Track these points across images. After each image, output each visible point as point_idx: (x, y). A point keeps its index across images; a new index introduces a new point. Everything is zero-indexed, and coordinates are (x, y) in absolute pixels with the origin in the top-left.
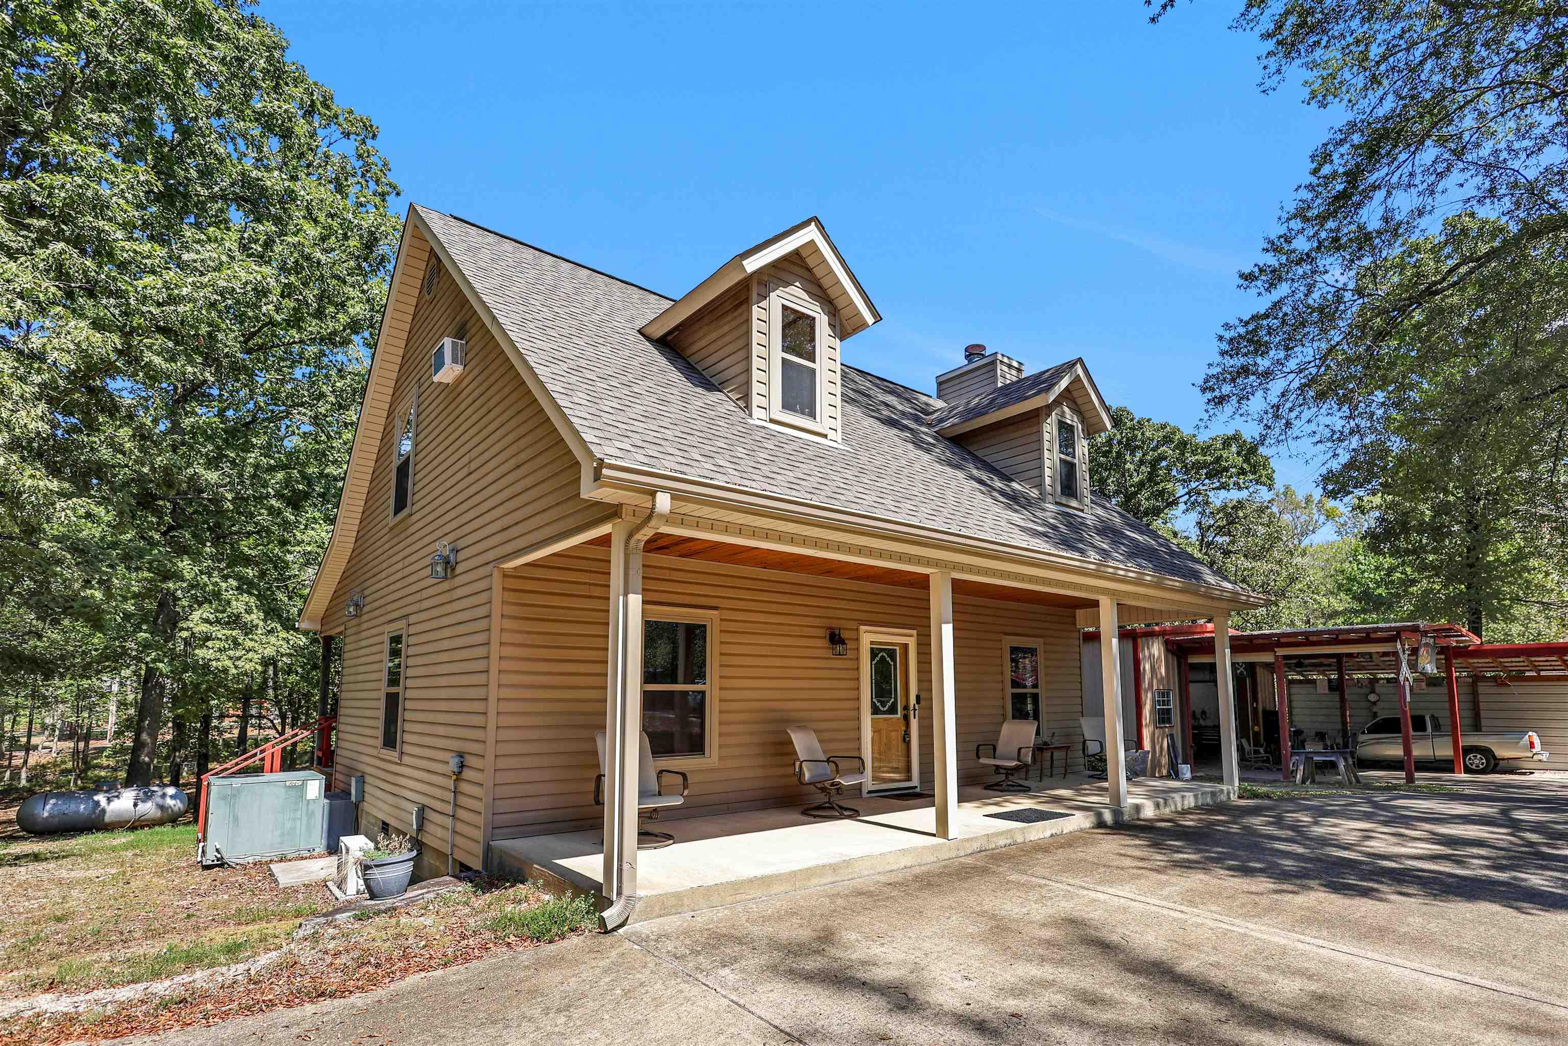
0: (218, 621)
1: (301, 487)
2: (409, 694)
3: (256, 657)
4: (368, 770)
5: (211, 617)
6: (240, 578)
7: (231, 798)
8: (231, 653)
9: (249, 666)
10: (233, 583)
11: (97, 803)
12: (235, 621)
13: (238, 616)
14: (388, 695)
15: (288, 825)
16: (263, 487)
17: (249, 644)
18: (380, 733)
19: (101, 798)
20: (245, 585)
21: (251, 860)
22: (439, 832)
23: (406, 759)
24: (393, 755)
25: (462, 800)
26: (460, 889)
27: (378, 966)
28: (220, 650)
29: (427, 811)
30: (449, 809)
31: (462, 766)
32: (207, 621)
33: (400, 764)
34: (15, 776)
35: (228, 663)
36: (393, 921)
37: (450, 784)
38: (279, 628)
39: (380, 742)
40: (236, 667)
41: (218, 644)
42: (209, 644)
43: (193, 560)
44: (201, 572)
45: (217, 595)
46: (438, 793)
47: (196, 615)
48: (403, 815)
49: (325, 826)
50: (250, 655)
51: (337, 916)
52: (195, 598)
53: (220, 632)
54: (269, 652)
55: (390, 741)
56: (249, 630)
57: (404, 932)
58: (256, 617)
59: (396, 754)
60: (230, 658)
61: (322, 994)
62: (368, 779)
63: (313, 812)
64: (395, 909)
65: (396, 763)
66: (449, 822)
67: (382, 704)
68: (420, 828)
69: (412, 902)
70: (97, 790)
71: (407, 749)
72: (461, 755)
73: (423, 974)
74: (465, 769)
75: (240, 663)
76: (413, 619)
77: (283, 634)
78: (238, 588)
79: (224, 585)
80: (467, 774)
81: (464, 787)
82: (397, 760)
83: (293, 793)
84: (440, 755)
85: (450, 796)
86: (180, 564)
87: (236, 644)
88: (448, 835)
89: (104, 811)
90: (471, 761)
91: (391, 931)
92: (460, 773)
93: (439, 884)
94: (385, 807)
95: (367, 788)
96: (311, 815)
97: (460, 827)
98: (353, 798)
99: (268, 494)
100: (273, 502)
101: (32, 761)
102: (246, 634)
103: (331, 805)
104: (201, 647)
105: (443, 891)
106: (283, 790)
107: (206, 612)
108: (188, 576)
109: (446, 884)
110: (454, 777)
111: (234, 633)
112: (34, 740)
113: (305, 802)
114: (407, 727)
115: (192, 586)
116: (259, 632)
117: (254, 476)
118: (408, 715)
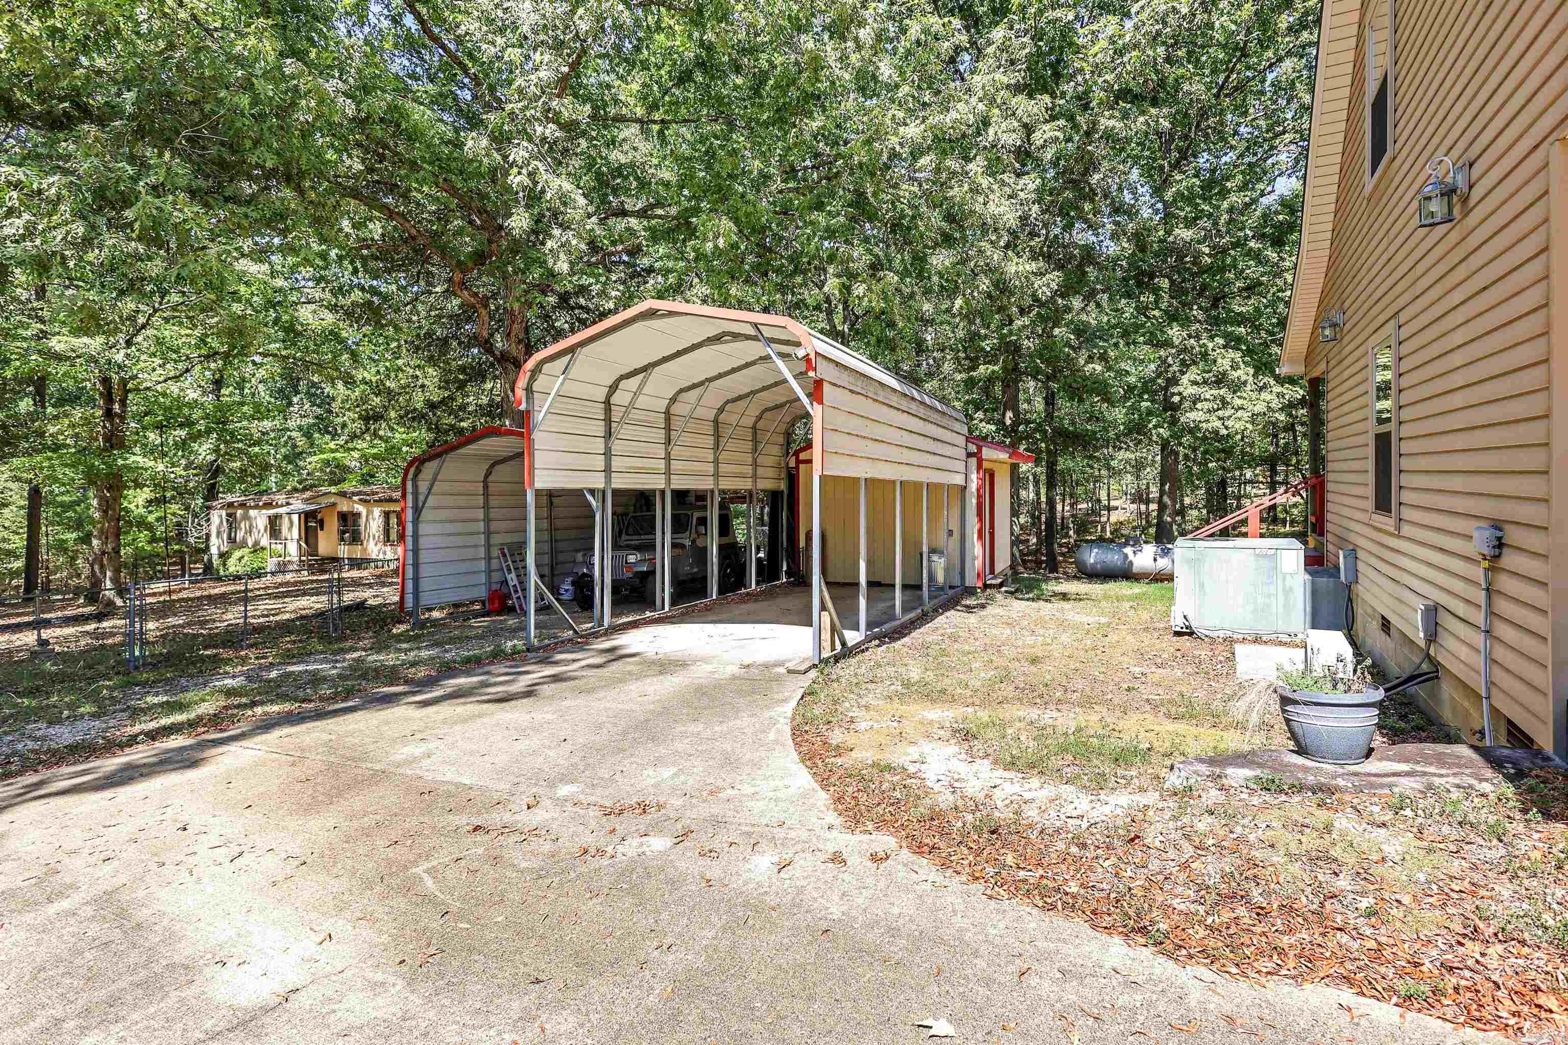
0: (1205, 382)
1: (1281, 217)
2: (1405, 431)
3: (1245, 415)
4: (1361, 542)
5: (1198, 378)
6: (1227, 336)
7: (1195, 563)
8: (1220, 413)
9: (1239, 426)
10: (1221, 341)
11: (1126, 556)
12: (1220, 380)
13: (1224, 374)
14: (1378, 436)
15: (1260, 600)
16: (1240, 230)
17: (1238, 402)
18: (1370, 491)
19: (1128, 550)
20: (1233, 342)
21: (1221, 634)
22: (1464, 652)
23: (1406, 530)
24: (1386, 522)
25: (1503, 606)
26: (1486, 787)
27: (1261, 913)
28: (1209, 411)
29: (1442, 613)
30: (1479, 618)
31: (1500, 544)
32: (1194, 383)
33: (1399, 536)
34: (1103, 529)
35: (1218, 424)
36: (1323, 815)
37: (1478, 573)
38: (1272, 382)
39: (1370, 504)
40: (1227, 428)
41: (1207, 405)
42: (1199, 406)
43: (1182, 326)
44: (1190, 336)
45: (1205, 355)
46: (1458, 586)
47: (1185, 380)
48: (1406, 611)
49: (1308, 609)
50: (1240, 413)
51: (1230, 771)
52: (1183, 363)
53: (1209, 393)
54: (1260, 407)
55: (1383, 503)
56: (1237, 387)
57: (1335, 852)
58: (1245, 373)
59: (1391, 521)
60: (1220, 419)
61: (1144, 931)
62: (1361, 554)
63: (1291, 589)
64: (1331, 791)
65: (1391, 534)
66: (1479, 639)
67: (1371, 451)
68: (1432, 637)
69: (1370, 783)
70: (1126, 544)
71: (1406, 513)
72: (1497, 525)
73: (1347, 996)
74: (1505, 550)
75: (1230, 423)
76: (1403, 316)
77: (1278, 389)
78: (1224, 347)
79: (1210, 345)
80: (1509, 560)
81: (1505, 583)
82: (1392, 530)
83: (1264, 563)
84: (1460, 525)
85: (1480, 597)
86: (1170, 332)
87: (1224, 403)
88: (1479, 662)
89: (1131, 563)
90: (1513, 535)
91: (1310, 840)
92: (1497, 557)
93: (1440, 760)
94: (1385, 597)
95: (1361, 566)
96: (1288, 591)
97: (1500, 653)
98: (1343, 578)
99: (1246, 238)
100: (1252, 244)
101: (1113, 519)
102: (1234, 392)
103: (1313, 583)
104: (1191, 410)
105: (1445, 780)
106: (1252, 558)
107: (1193, 374)
108: (1177, 342)
109: (1459, 763)
110: (1486, 564)
111: (1222, 392)
112: (1113, 503)
113: (1280, 576)
114: (1405, 480)
115: (1179, 352)
116: (1249, 388)
117: (1231, 221)
118: (1405, 464)
